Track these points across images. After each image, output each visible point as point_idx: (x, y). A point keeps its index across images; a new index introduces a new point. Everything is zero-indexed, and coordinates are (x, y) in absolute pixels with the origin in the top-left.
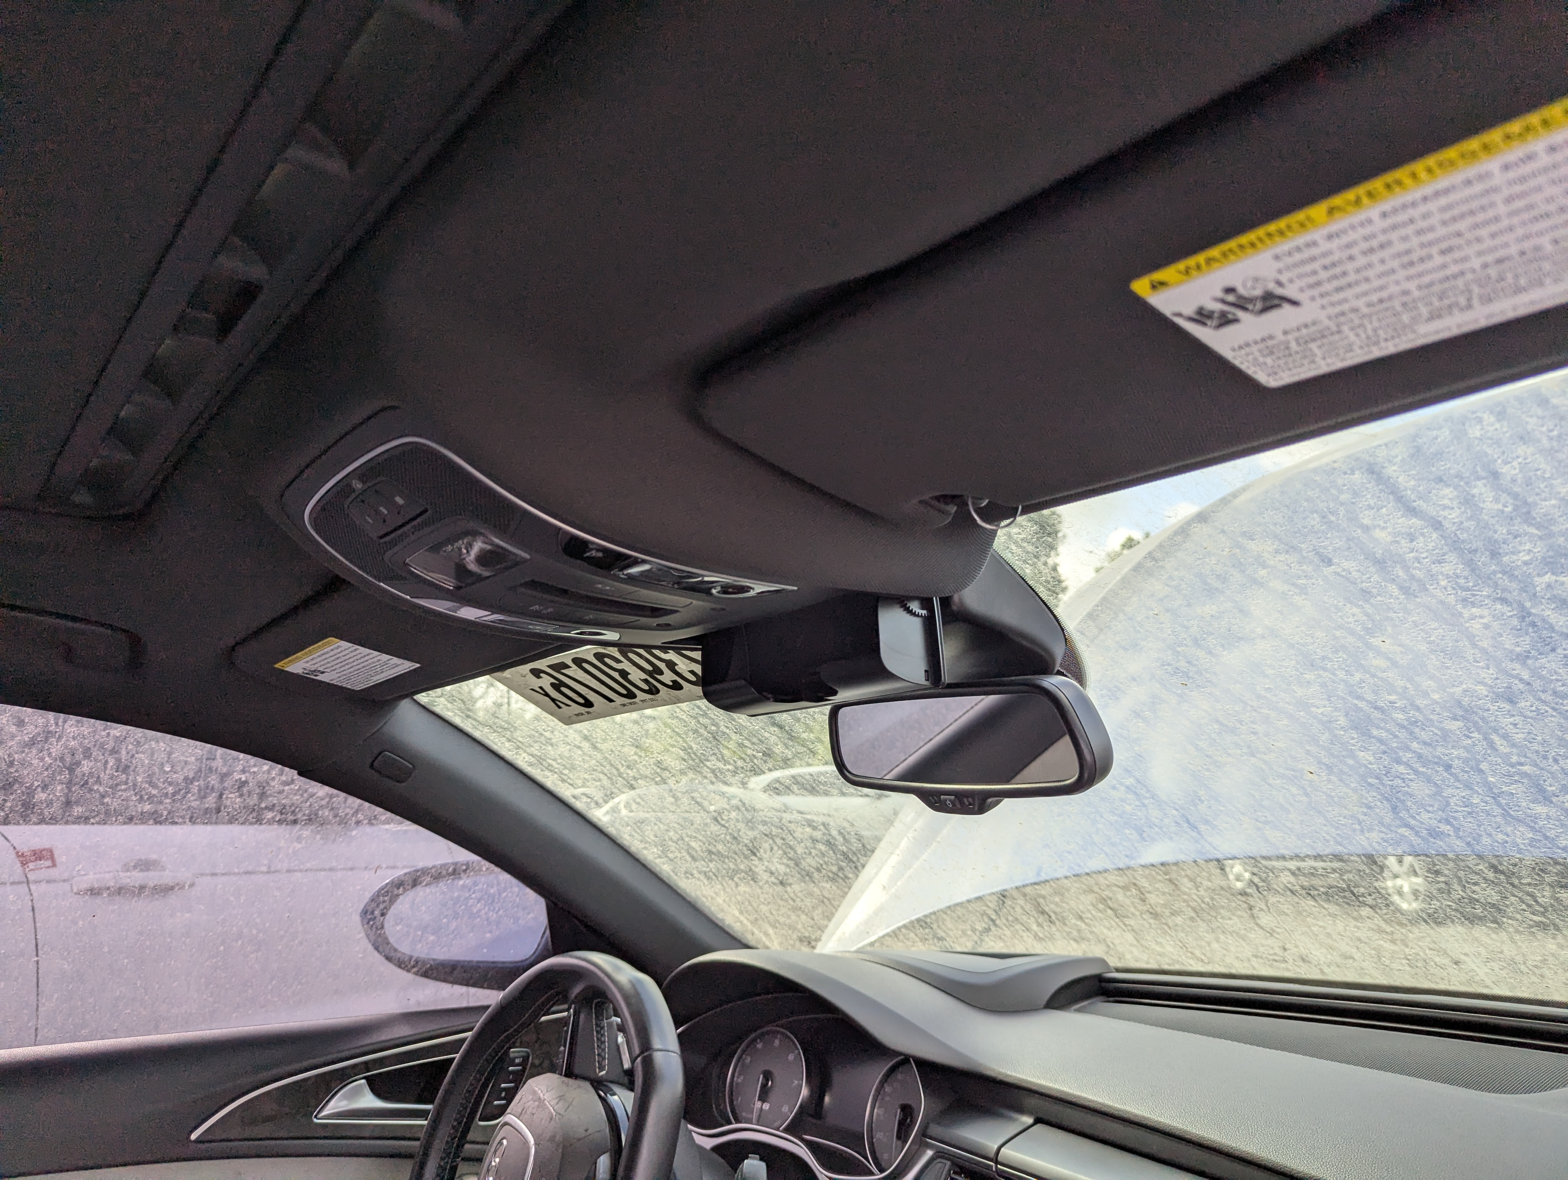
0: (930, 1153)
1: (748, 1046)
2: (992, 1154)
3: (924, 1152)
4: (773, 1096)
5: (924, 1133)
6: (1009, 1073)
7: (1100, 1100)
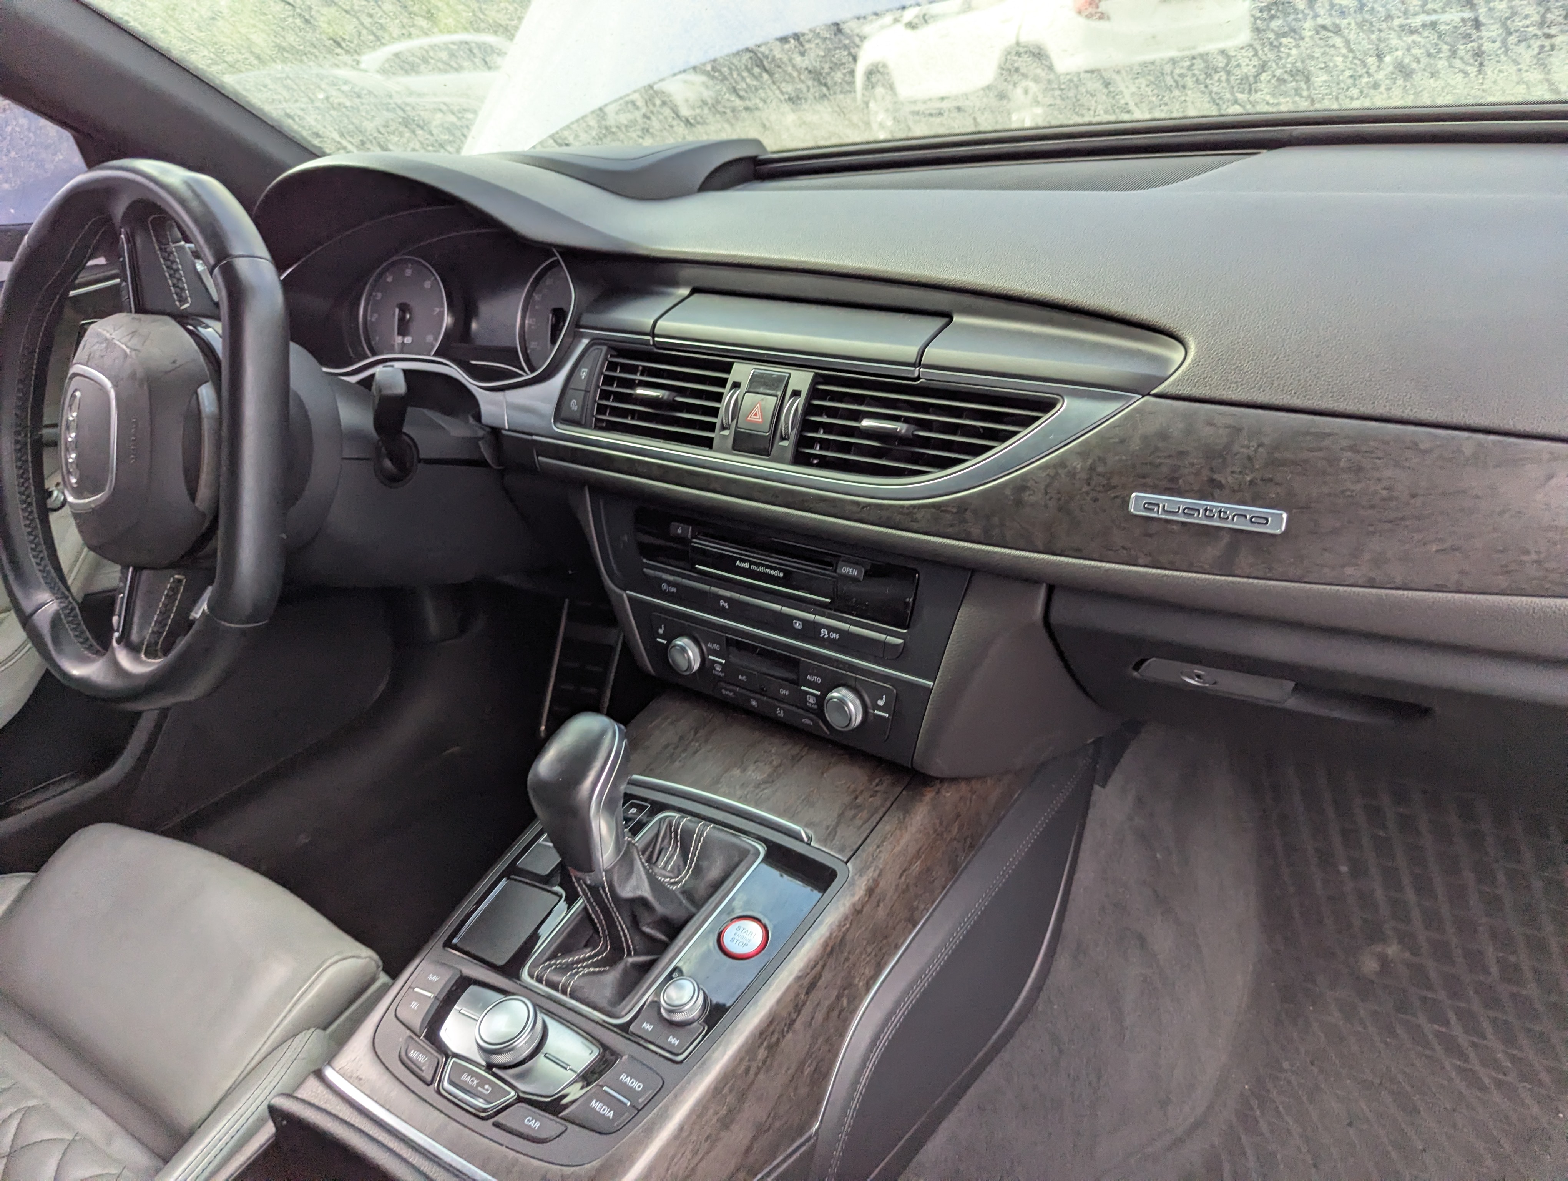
0: (585, 341)
1: (376, 281)
2: (648, 329)
3: (579, 341)
4: (414, 327)
5: (577, 324)
6: (662, 248)
7: (757, 255)
